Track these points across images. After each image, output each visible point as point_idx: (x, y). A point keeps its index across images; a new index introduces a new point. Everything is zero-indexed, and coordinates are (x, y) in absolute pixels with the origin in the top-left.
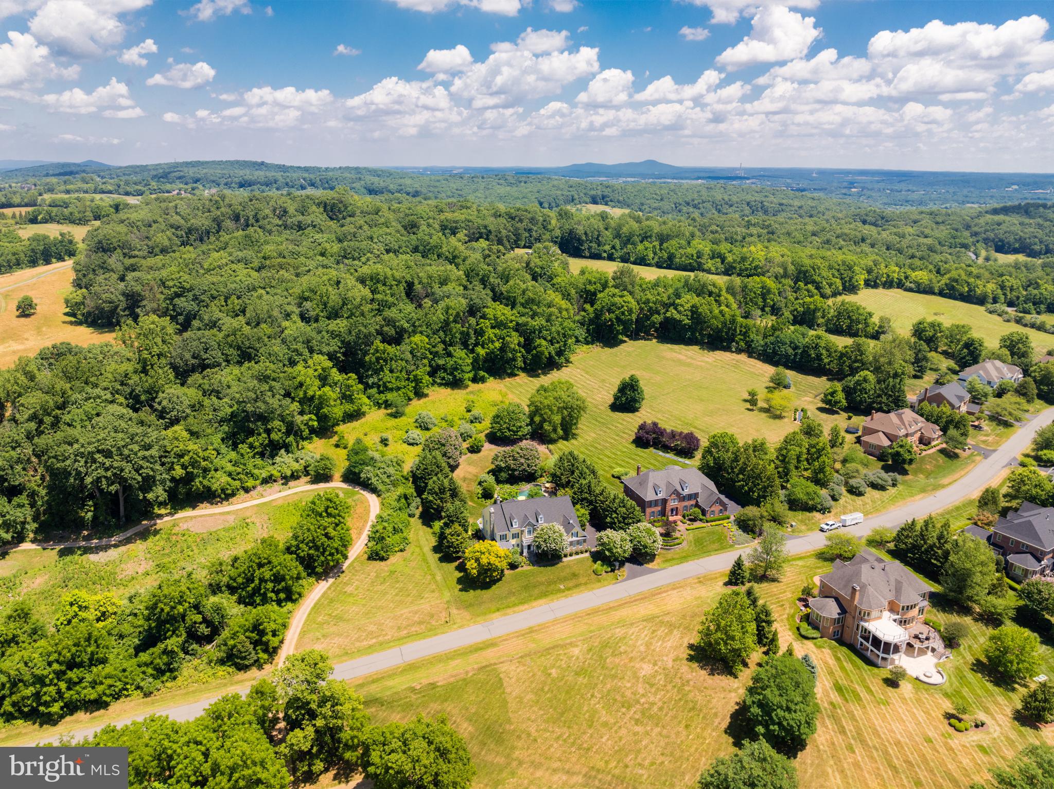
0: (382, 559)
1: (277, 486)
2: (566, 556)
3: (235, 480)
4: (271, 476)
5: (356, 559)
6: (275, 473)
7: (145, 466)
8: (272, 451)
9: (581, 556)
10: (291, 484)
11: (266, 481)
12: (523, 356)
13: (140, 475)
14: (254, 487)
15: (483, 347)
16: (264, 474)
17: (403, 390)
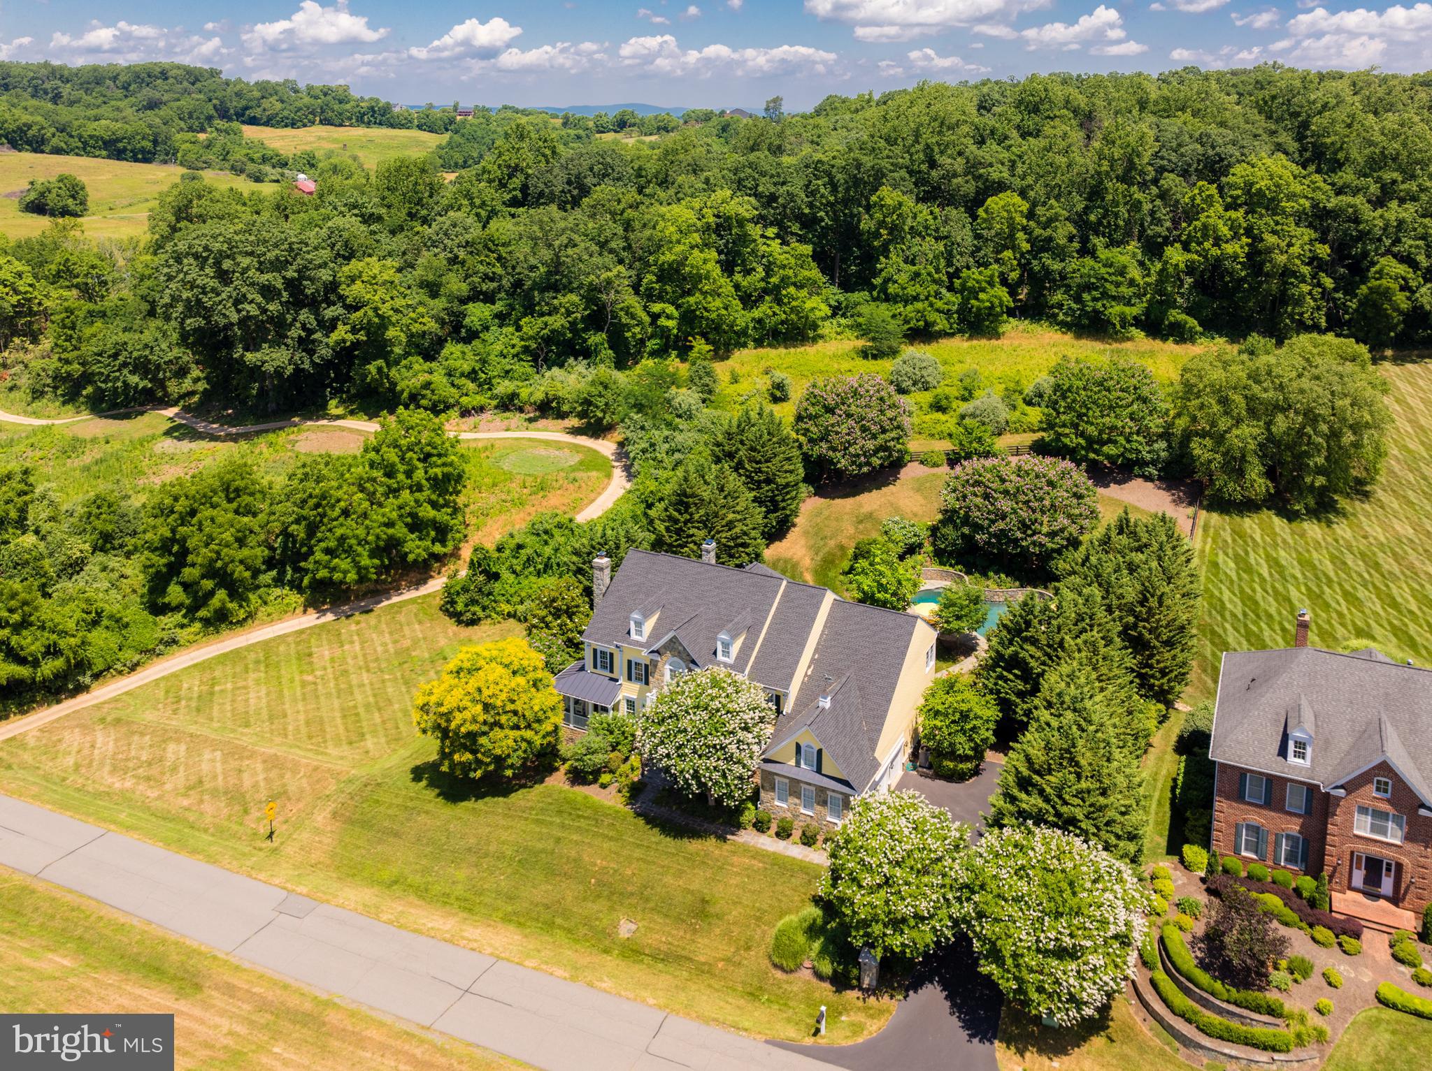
0: (457, 617)
1: (516, 418)
2: (760, 826)
3: (453, 385)
4: (514, 396)
5: (425, 596)
6: (524, 393)
7: (250, 297)
8: (559, 355)
9: (793, 850)
10: (542, 423)
11: (508, 404)
12: (1325, 294)
13: (239, 311)
14: (481, 409)
15: (1186, 248)
16: (504, 387)
17: (919, 305)
